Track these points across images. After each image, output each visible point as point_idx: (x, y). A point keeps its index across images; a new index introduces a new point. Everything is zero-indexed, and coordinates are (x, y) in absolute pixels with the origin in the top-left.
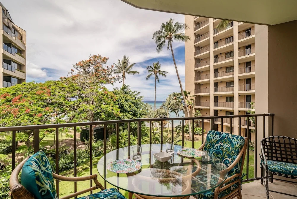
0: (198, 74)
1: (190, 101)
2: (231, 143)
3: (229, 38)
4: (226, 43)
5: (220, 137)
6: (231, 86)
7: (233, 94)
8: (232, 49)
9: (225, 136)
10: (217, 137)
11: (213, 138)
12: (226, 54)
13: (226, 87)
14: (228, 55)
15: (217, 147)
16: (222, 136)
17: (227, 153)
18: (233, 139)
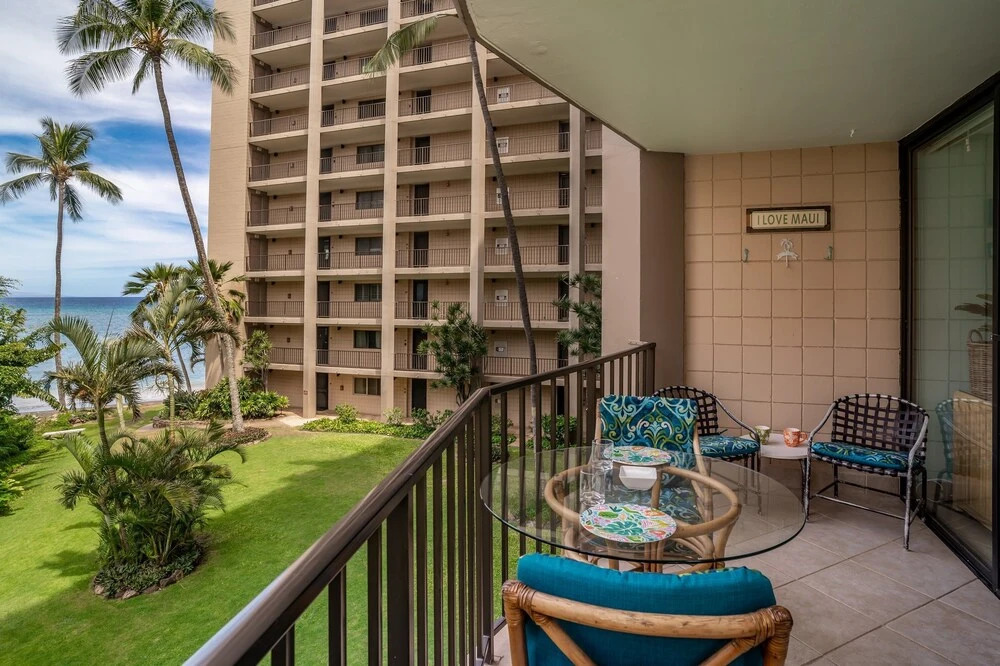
0: (261, 202)
1: (230, 299)
2: (670, 417)
3: (372, 104)
4: (361, 117)
5: (638, 408)
6: (372, 250)
7: (381, 275)
8: (378, 139)
9: (650, 405)
10: (630, 409)
11: (623, 414)
12: (360, 149)
13: (356, 254)
14: (366, 155)
15: (635, 433)
16: (643, 405)
17: (665, 442)
18: (673, 408)
